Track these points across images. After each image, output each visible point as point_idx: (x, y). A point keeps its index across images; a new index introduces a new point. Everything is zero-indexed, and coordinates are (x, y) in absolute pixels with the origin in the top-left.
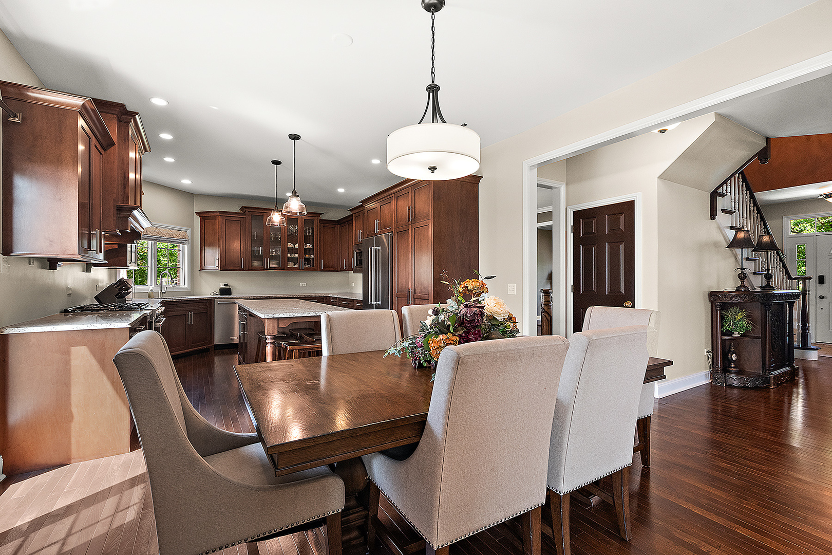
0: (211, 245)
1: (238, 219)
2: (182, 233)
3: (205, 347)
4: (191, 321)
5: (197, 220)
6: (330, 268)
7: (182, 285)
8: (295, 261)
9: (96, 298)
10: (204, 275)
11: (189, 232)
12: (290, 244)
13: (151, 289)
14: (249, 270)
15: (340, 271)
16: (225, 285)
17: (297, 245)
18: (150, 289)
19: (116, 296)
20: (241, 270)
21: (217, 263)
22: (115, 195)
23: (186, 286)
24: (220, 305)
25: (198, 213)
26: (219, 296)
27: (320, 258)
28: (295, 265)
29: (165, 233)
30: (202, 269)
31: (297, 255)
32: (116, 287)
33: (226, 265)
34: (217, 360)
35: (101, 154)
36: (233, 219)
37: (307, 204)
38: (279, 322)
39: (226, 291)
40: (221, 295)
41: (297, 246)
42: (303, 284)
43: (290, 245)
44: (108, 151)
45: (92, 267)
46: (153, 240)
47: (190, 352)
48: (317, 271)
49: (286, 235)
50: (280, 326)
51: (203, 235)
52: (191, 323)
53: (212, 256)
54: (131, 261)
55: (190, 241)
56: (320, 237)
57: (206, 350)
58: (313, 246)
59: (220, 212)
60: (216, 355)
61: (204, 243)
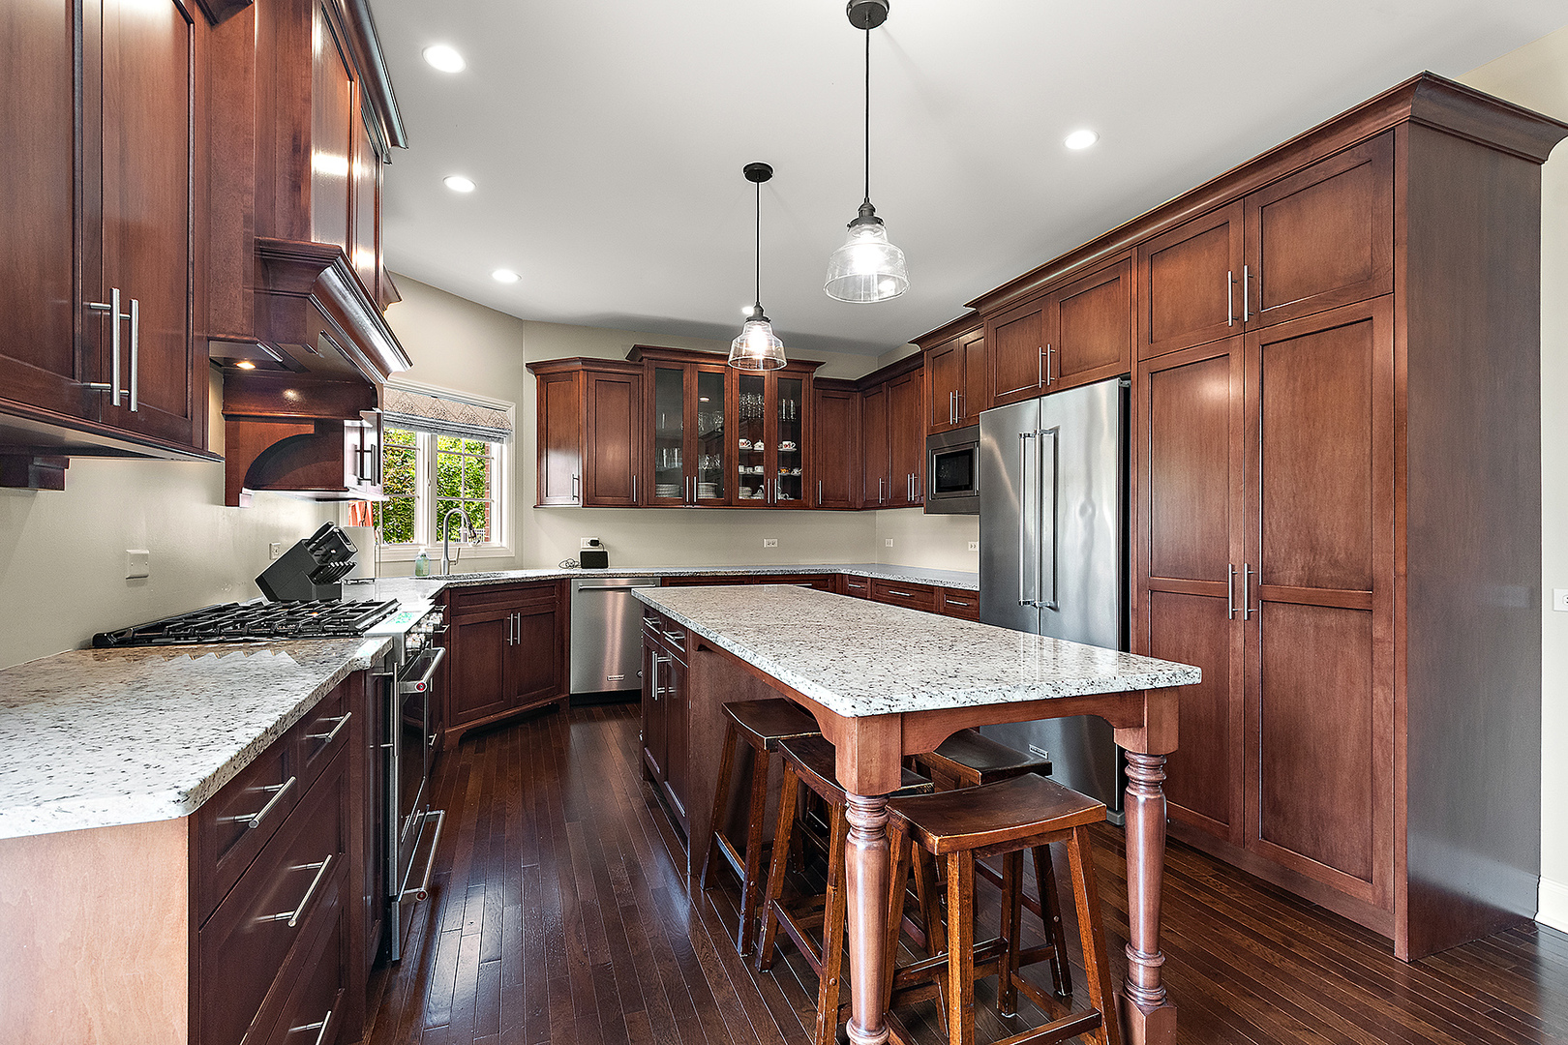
0: (562, 445)
1: (624, 378)
2: (497, 415)
3: (549, 701)
4: (515, 635)
5: (530, 382)
6: (836, 502)
7: (495, 541)
8: (753, 482)
9: (260, 581)
10: (544, 516)
11: (511, 414)
12: (743, 441)
13: (422, 552)
14: (649, 506)
15: (864, 509)
16: (594, 543)
17: (760, 443)
18: (420, 553)
19: (311, 576)
20: (631, 506)
21: (577, 488)
22: (250, 200)
23: (505, 543)
24: (583, 593)
25: (532, 367)
26: (579, 571)
27: (814, 476)
28: (754, 492)
29: (456, 414)
30: (540, 504)
31: (759, 470)
32: (312, 551)
33: (595, 495)
34: (575, 732)
35: (189, 21)
36: (614, 378)
37: (786, 338)
38: (908, 732)
39: (595, 559)
40: (583, 567)
41: (759, 446)
42: (771, 541)
43: (743, 444)
44: (226, 27)
45: (244, 490)
46: (428, 429)
47: (516, 716)
48: (806, 508)
49: (736, 417)
50: (912, 749)
51: (544, 421)
52: (515, 641)
53: (564, 471)
54: (362, 475)
55: (513, 433)
56: (815, 424)
57: (552, 710)
58: (798, 447)
59: (584, 360)
60: (574, 720)
61: (546, 441)
